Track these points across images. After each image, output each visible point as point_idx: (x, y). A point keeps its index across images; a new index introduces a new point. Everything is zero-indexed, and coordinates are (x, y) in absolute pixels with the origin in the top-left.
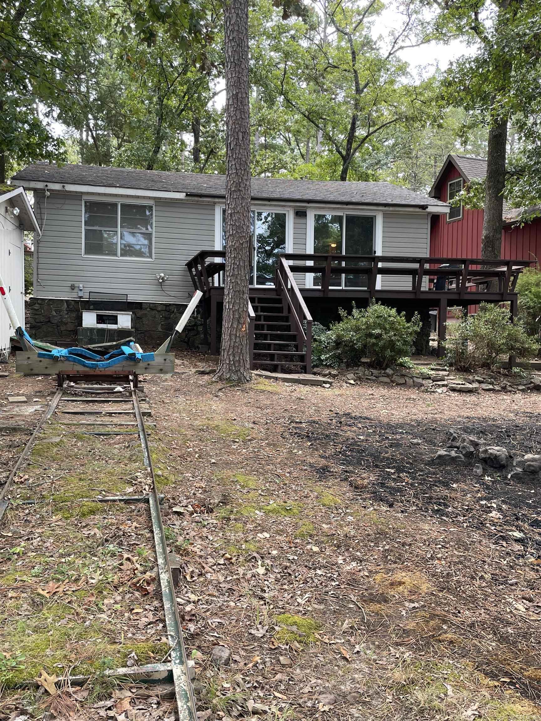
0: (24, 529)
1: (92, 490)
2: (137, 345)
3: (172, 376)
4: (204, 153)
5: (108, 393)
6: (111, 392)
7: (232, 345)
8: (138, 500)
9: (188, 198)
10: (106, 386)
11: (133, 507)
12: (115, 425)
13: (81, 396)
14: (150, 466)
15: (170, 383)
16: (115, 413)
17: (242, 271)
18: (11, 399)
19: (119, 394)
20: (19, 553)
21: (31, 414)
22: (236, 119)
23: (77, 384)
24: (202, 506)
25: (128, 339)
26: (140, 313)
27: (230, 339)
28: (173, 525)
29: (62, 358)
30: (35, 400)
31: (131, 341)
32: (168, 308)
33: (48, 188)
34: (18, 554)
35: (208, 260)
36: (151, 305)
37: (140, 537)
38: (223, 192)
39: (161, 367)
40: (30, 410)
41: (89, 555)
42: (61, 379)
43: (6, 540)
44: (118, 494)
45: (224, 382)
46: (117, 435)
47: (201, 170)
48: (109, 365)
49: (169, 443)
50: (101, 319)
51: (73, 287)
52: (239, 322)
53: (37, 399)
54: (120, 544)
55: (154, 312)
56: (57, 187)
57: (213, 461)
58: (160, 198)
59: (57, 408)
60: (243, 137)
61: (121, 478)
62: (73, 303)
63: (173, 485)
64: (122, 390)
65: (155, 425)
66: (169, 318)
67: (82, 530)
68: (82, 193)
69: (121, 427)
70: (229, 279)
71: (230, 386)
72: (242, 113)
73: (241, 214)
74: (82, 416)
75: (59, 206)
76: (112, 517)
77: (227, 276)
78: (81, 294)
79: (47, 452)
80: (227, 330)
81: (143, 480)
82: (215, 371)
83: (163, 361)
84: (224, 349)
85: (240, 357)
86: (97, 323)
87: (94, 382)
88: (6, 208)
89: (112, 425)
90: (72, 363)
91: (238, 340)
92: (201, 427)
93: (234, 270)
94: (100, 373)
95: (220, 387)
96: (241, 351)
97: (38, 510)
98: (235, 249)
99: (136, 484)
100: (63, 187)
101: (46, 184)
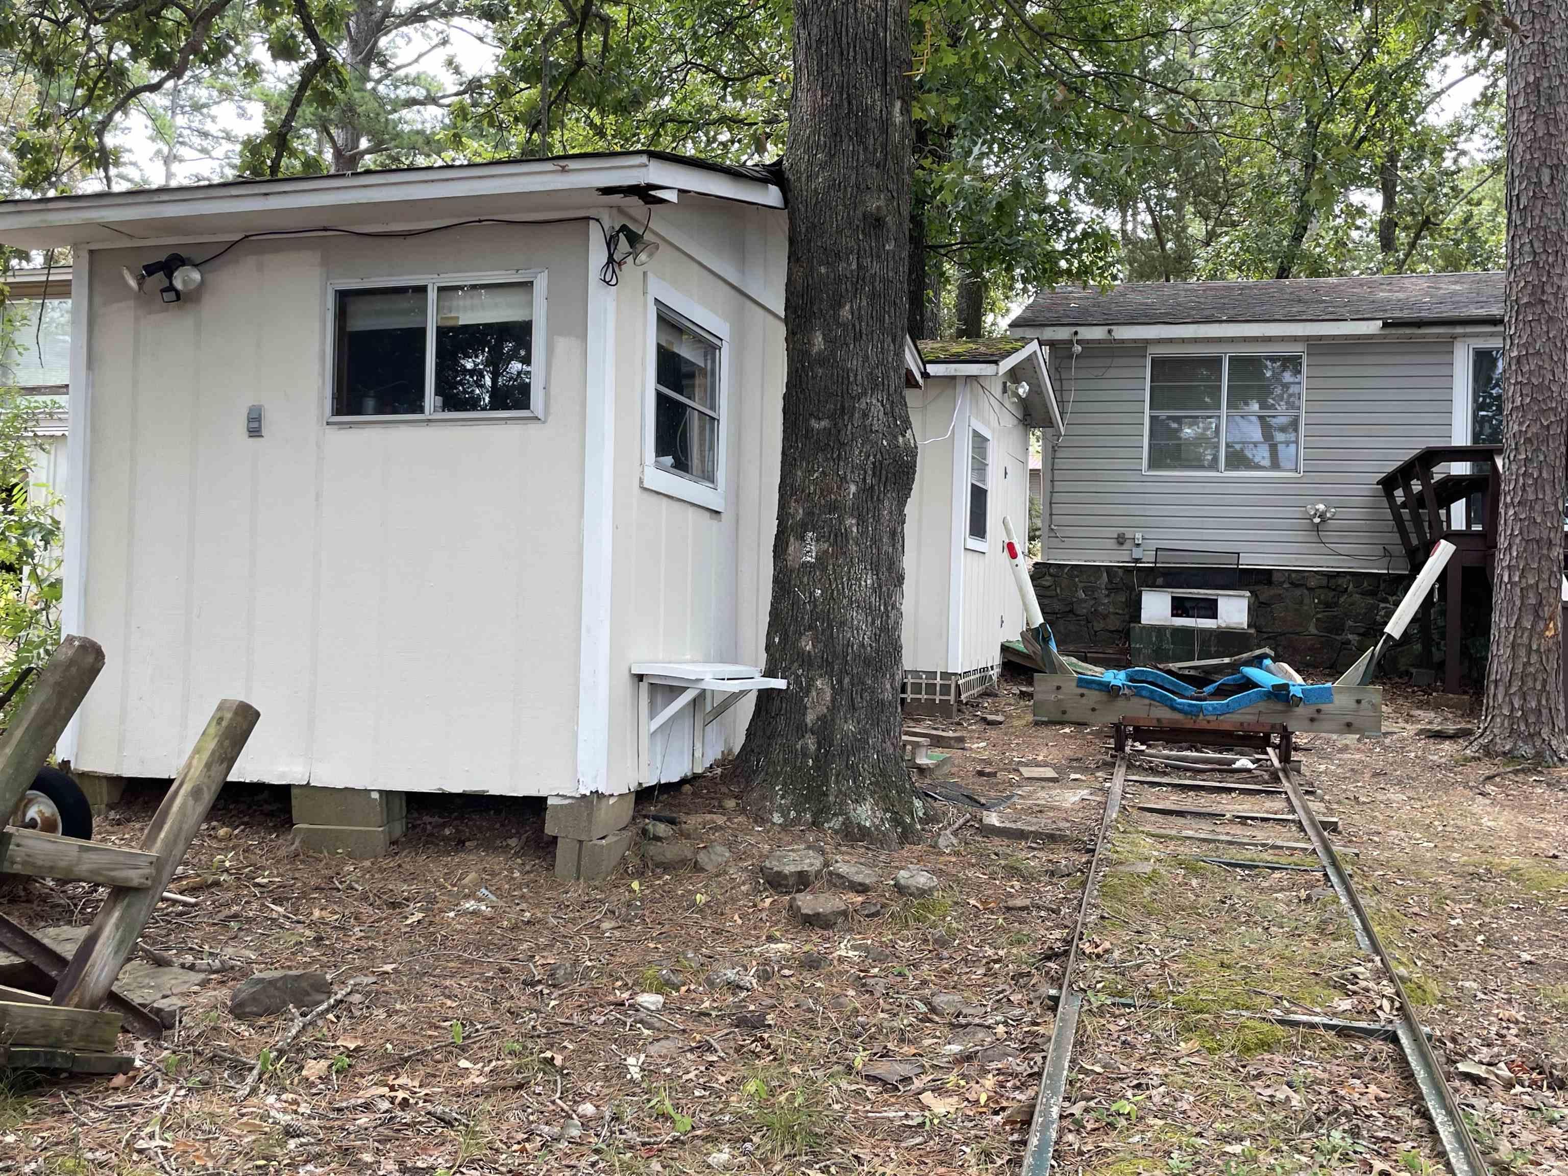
0: (1126, 1062)
1: (1257, 993)
2: (1286, 666)
3: (1359, 740)
4: (1406, 228)
5: (1220, 771)
6: (1227, 769)
7: (1519, 669)
8: (1369, 1033)
9: (1387, 331)
10: (1212, 755)
11: (1360, 1048)
12: (1263, 845)
13: (1165, 774)
14: (1377, 951)
15: (1357, 757)
16: (1252, 819)
17: (1548, 492)
18: (1026, 772)
19: (1245, 775)
20: (1129, 1114)
21: (1077, 807)
22: (1534, 140)
23: (1149, 746)
24: (1533, 1069)
25: (1258, 652)
26: (1266, 593)
27: (1514, 657)
28: (1467, 1106)
29: (1126, 691)
30: (1073, 776)
31: (1266, 656)
32: (1333, 581)
33: (1079, 337)
34: (1128, 1117)
35: (1440, 471)
36: (1293, 575)
37: (1393, 1122)
38: (1496, 310)
39: (1349, 719)
40: (1070, 798)
41: (1285, 1148)
42: (1119, 734)
43: (1093, 1081)
44: (1318, 1010)
45: (1496, 761)
46: (1273, 869)
47: (1400, 264)
48: (1227, 710)
49: (1400, 900)
50: (1180, 607)
51: (1121, 540)
52: (1537, 616)
53: (1078, 776)
54: (1355, 1133)
55: (1298, 592)
56: (1097, 333)
57: (1526, 957)
58: (1321, 338)
59: (1123, 798)
60: (1552, 178)
61: (1317, 975)
62: (1120, 571)
63: (1440, 1007)
64: (1251, 766)
65: (1357, 855)
66: (1336, 604)
67: (1252, 1083)
68: (1147, 342)
69: (1277, 852)
70: (1511, 512)
71: (1515, 772)
72: (1552, 123)
73: (1545, 357)
74: (1180, 821)
75: (1099, 372)
76: (1314, 1064)
77: (1506, 504)
78: (1137, 553)
79: (1132, 894)
80: (1504, 634)
81: (1371, 985)
82: (1469, 733)
83: (1354, 705)
84: (1496, 681)
85: (1539, 702)
86: (1173, 615)
87: (1184, 745)
88: (1005, 384)
89: (1256, 845)
90: (1147, 701)
91: (1534, 658)
92: (1471, 869)
93: (1524, 490)
94: (1208, 727)
95: (1487, 773)
96: (1544, 686)
97: (1146, 1023)
98: (1528, 440)
99: (1355, 993)
100: (1110, 332)
101: (1074, 329)
